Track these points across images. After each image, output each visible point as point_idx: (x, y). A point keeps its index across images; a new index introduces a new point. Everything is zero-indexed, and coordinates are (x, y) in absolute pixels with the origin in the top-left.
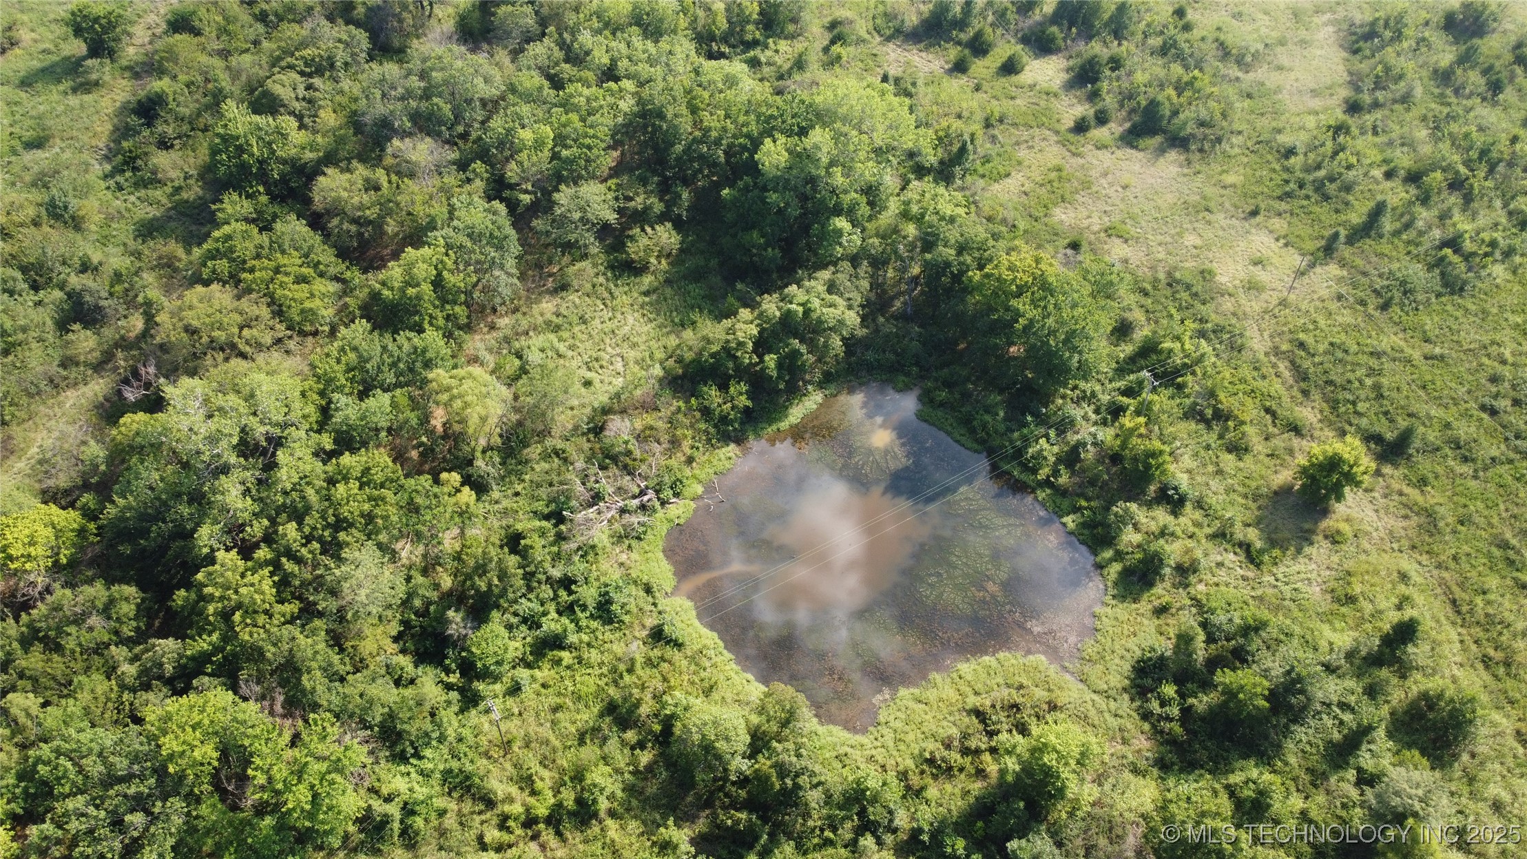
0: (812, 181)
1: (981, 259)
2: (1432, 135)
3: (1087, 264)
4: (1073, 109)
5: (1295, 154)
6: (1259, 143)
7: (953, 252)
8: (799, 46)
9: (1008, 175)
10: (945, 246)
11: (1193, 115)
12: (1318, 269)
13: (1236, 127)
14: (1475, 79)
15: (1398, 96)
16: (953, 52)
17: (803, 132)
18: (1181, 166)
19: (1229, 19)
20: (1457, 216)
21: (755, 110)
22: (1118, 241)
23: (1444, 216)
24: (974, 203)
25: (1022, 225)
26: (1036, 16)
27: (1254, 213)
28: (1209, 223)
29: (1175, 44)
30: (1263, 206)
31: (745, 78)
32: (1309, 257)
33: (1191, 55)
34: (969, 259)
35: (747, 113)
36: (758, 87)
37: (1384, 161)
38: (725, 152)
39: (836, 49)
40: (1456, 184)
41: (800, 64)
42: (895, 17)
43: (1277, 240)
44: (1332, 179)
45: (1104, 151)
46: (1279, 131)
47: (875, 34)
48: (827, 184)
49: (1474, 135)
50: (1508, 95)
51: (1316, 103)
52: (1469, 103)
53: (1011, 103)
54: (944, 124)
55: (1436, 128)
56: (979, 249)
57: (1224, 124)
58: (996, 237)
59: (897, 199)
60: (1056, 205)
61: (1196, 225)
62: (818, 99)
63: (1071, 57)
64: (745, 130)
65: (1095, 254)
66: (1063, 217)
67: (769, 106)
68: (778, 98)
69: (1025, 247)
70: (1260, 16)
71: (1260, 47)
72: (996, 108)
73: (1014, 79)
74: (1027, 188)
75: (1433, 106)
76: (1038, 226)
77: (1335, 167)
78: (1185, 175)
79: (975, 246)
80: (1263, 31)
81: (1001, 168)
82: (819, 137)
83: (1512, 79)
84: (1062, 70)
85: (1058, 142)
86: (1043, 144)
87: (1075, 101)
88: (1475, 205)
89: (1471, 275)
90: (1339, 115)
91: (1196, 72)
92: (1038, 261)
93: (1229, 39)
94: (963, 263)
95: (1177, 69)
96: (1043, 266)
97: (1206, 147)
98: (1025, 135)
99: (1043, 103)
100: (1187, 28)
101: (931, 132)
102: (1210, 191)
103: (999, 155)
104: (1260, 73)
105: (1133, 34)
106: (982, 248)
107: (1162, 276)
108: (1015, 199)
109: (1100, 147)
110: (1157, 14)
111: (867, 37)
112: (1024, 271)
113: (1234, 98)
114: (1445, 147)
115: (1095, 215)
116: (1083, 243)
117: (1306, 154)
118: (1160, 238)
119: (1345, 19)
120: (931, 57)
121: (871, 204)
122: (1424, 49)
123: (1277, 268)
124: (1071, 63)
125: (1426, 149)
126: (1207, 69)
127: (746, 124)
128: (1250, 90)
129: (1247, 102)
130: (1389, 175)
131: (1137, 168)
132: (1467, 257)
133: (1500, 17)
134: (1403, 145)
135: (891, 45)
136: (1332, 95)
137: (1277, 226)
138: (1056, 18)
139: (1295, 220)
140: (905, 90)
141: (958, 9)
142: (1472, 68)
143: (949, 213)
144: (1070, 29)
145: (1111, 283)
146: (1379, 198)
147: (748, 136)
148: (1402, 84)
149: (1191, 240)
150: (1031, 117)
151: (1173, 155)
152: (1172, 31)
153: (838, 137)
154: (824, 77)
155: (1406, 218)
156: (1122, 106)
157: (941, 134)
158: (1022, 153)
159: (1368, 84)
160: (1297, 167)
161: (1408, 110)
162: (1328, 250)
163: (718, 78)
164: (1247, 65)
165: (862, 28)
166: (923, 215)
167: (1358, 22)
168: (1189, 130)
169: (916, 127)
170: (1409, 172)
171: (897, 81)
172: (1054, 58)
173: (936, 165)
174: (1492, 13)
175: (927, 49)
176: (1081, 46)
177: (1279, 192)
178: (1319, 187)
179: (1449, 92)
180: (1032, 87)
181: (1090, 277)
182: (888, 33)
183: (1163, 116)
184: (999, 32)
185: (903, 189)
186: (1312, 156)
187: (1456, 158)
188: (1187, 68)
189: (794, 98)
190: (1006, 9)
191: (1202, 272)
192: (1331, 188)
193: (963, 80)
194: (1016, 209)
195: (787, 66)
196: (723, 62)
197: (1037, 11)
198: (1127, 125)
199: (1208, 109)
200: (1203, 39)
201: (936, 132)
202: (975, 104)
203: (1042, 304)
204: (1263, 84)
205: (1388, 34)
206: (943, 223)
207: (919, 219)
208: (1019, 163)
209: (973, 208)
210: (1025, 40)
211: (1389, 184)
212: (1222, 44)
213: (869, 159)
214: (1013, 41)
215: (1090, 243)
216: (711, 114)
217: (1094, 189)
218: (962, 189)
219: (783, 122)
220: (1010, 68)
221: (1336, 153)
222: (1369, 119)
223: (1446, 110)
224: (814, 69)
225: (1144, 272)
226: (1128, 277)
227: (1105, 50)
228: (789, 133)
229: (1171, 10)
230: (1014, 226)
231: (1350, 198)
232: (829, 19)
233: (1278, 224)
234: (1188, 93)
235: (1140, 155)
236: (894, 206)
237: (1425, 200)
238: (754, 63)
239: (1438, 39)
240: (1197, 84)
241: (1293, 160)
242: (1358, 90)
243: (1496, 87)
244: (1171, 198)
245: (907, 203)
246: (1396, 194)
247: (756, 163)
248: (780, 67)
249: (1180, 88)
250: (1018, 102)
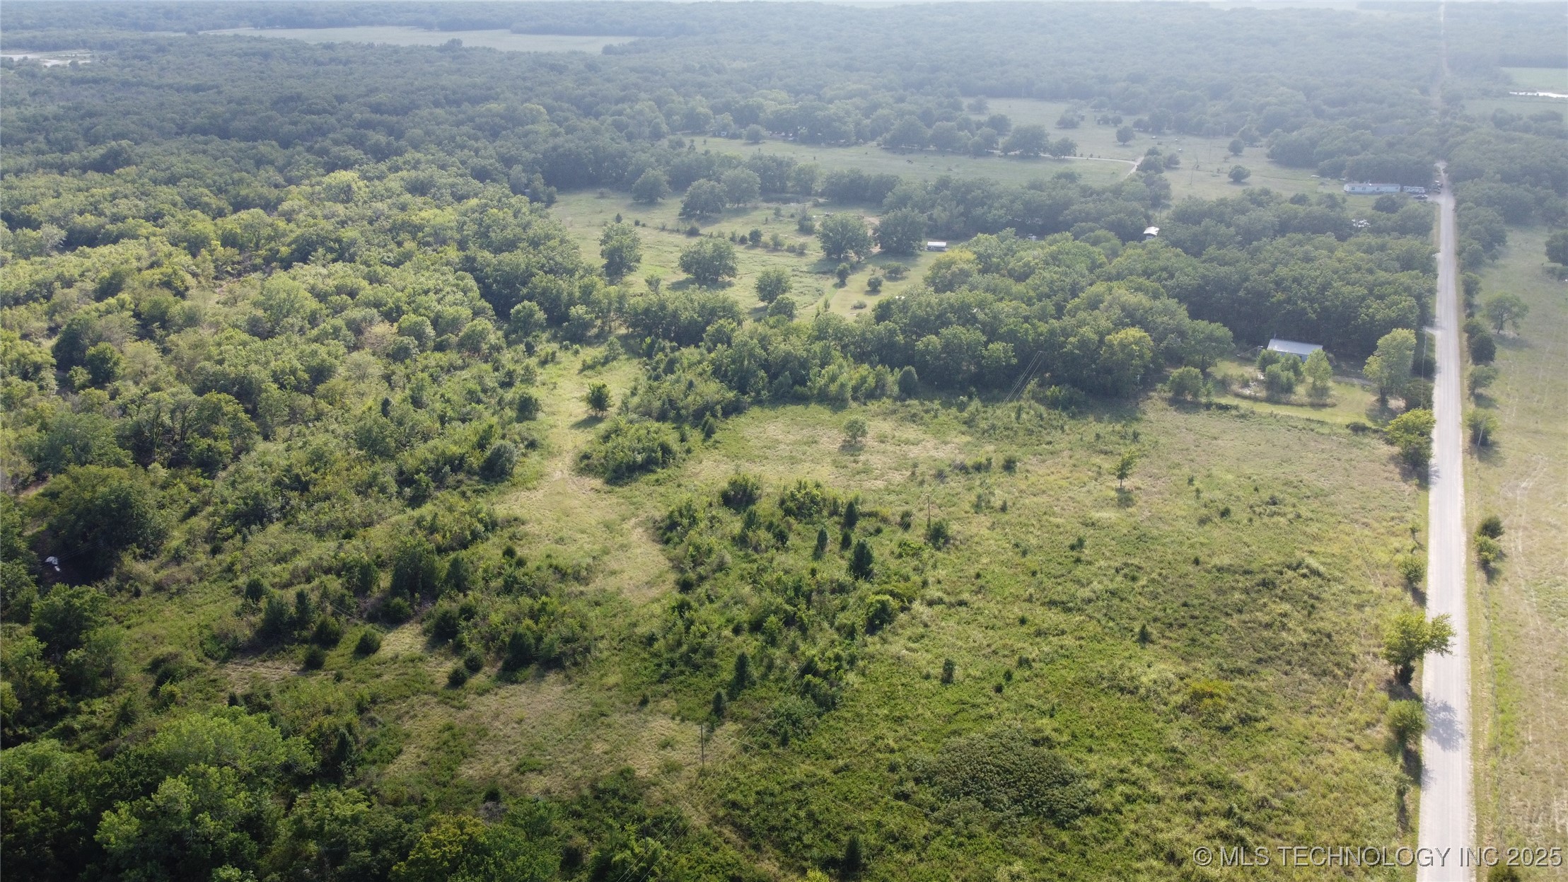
0: (177, 838)
1: (400, 848)
2: (754, 588)
3: (512, 809)
4: (442, 668)
5: (657, 640)
6: (622, 640)
7: (367, 853)
8: (120, 699)
9: (400, 752)
10: (357, 850)
11: (555, 636)
12: (718, 732)
13: (597, 633)
14: (764, 536)
15: (714, 566)
16: (301, 652)
17: (150, 788)
18: (563, 684)
19: (554, 546)
20: (802, 647)
21: (80, 786)
22: (531, 775)
23: (793, 649)
24: (375, 792)
25: (432, 796)
26: (376, 593)
27: (644, 702)
28: (609, 726)
29: (515, 580)
30: (648, 693)
31: (58, 754)
32: (706, 724)
33: (534, 584)
34: (387, 853)
35: (71, 791)
36: (78, 759)
37: (728, 621)
38: (53, 847)
39: (167, 688)
40: (790, 621)
41: (126, 717)
42: (226, 636)
43: (673, 718)
44: (695, 651)
45: (487, 695)
46: (635, 625)
47: (208, 660)
48: (197, 835)
49: (784, 578)
50: (793, 540)
51: (655, 592)
52: (769, 555)
53: (379, 681)
54: (314, 724)
55: (754, 582)
56: (394, 839)
57: (586, 634)
58: (409, 819)
59: (284, 821)
60: (459, 763)
61: (598, 732)
62: (161, 747)
63: (423, 620)
64: (73, 812)
65: (516, 796)
66: (471, 772)
67: (98, 774)
68: (107, 763)
69: (443, 818)
70: (579, 536)
71: (590, 561)
72: (365, 691)
73: (374, 657)
74: (424, 756)
75: (744, 565)
76: (449, 790)
77: (692, 639)
78: (570, 691)
79: (390, 836)
80: (586, 546)
81: (389, 748)
82: (173, 788)
83: (790, 527)
84: (419, 634)
85: (439, 703)
86: (425, 709)
87: (442, 659)
88: (810, 632)
89: (834, 689)
90: (677, 596)
91: (544, 598)
92: (461, 826)
93: (560, 561)
94: (384, 859)
95: (526, 601)
96: (468, 830)
97: (579, 659)
98: (404, 706)
99: (411, 671)
100: (521, 563)
101: (302, 738)
102: (597, 697)
103: (383, 735)
104: (598, 582)
105: (474, 583)
106: (397, 834)
107: (586, 792)
108: (415, 772)
109: (482, 692)
110: (490, 559)
111: (199, 665)
112: (451, 843)
113: (585, 610)
114: (767, 594)
115: (502, 758)
116: (501, 790)
117: (664, 637)
118: (570, 757)
119: (648, 519)
120: (277, 664)
121: (257, 837)
122: (717, 525)
123: (683, 744)
124: (425, 625)
125: (755, 601)
126: (552, 593)
127: (74, 804)
128: (596, 599)
129: (598, 610)
130: (737, 631)
131: (524, 699)
132: (825, 675)
133: (759, 484)
134: (736, 603)
135: (229, 665)
136: (664, 581)
137: (668, 707)
138: (395, 590)
139: (680, 696)
140: (260, 704)
141: (292, 610)
142: (758, 528)
143: (349, 813)
144: (413, 595)
145: (542, 819)
146: (738, 652)
147: (81, 817)
148: (714, 556)
149: (599, 748)
150: (403, 688)
151: (552, 677)
152: (509, 570)
153: (197, 781)
154: (163, 722)
155: (766, 661)
156: (488, 649)
157: (313, 735)
158: (407, 725)
159: (688, 564)
160: (663, 650)
161: (727, 574)
162: (718, 712)
163: (20, 766)
164: (585, 579)
165: (191, 658)
166: (321, 827)
167: (659, 519)
168: (558, 650)
169: (284, 739)
170: (750, 623)
171: (247, 698)
172: (407, 626)
173: (318, 769)
174: (753, 484)
175: (271, 658)
176: (429, 607)
177: (656, 677)
178: (686, 659)
179: (750, 551)
180: (395, 659)
181: (519, 821)
182: (222, 654)
183: (529, 645)
184: (343, 619)
185: (289, 807)
186: (670, 636)
187: (779, 600)
188: (534, 597)
189: (128, 756)
190: (343, 596)
191: (622, 773)
192: (697, 658)
193: (321, 675)
194: (420, 782)
195: (109, 725)
196: (23, 746)
197: (375, 589)
198: (500, 664)
199: (567, 626)
200: (538, 569)
201: (308, 736)
202: (341, 694)
203: (482, 868)
204: (605, 591)
205: (685, 521)
206: (346, 827)
207: (318, 834)
208: (408, 736)
209: (374, 799)
210: (372, 619)
211: (740, 639)
212: (556, 568)
213: (238, 791)
214: (359, 623)
215: (507, 788)
216: (22, 809)
217: (491, 734)
218: (355, 783)
219: (121, 786)
220: (366, 648)
221: (688, 628)
222: (701, 591)
223: (755, 566)
224: (146, 719)
225: (570, 795)
226: (556, 806)
227: (454, 604)
228: (130, 796)
229: (500, 552)
230: (424, 800)
231: (716, 660)
232: (149, 660)
233: (668, 704)
234: (544, 619)
235: (522, 687)
236: (284, 829)
237: (773, 642)
238: (67, 735)
239: (723, 513)
240: (549, 608)
241: (656, 646)
242: (682, 571)
243: (781, 537)
244: (565, 716)
245: (300, 820)
246: (750, 645)
247: (99, 845)
248: (102, 727)
249: (534, 616)
250: (385, 678)
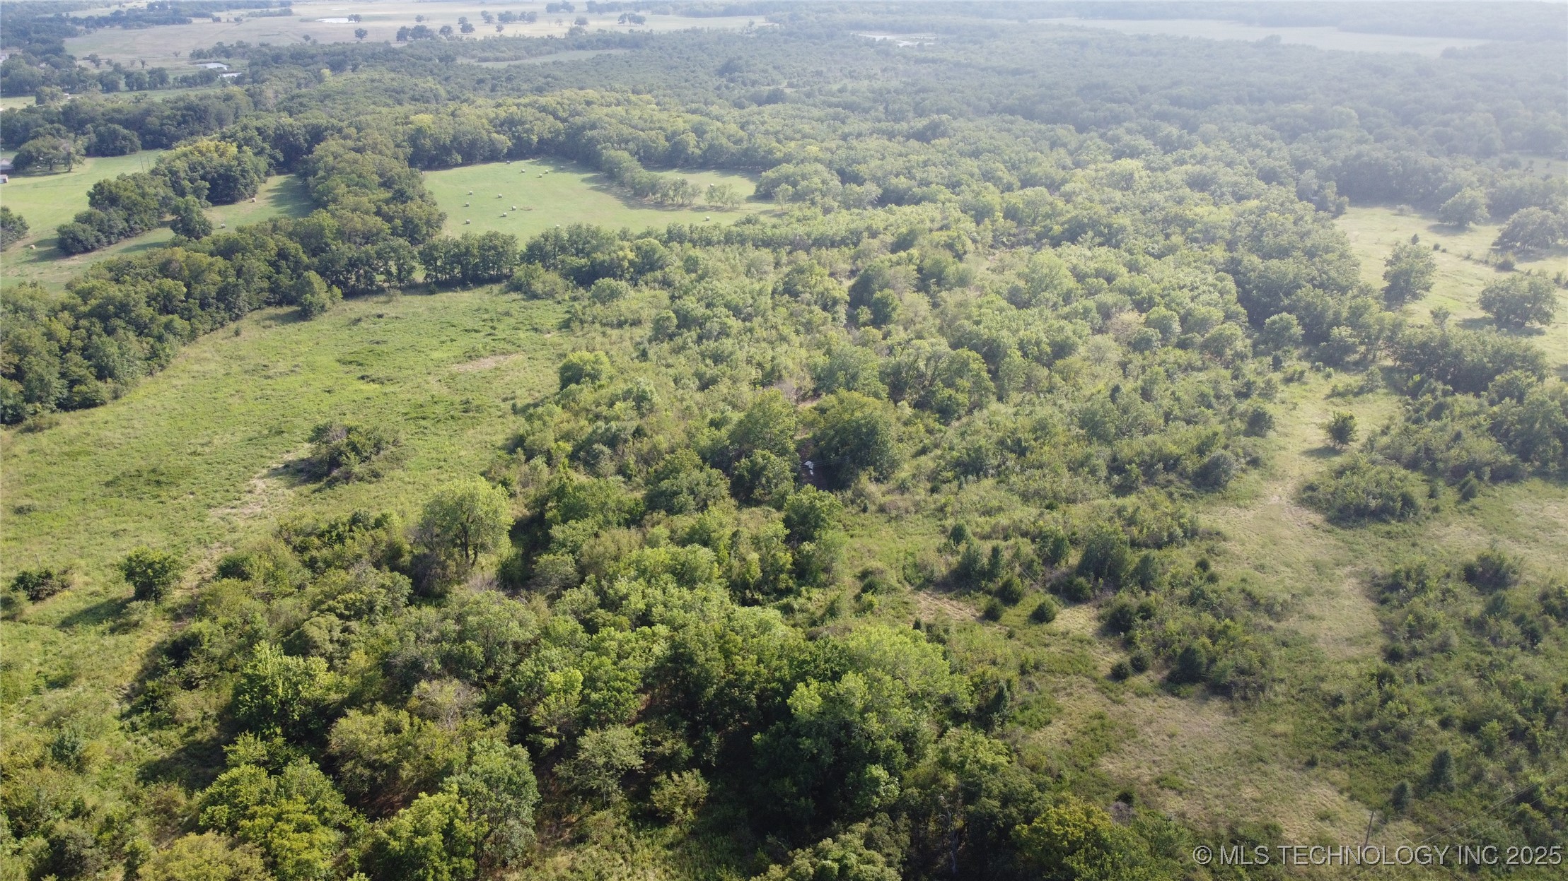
0: (847, 726)
1: (1027, 811)
2: (1480, 684)
3: (1141, 818)
4: (1108, 657)
5: (1343, 703)
6: (1303, 691)
7: (996, 803)
8: (832, 594)
9: (1049, 723)
10: (988, 797)
11: (1230, 663)
12: (1391, 826)
13: (1277, 675)
14: (1509, 628)
15: (1435, 644)
16: (984, 601)
17: (836, 677)
18: (1227, 714)
19: (1252, 571)
20: (1527, 769)
21: (788, 656)
22: (1171, 793)
23: (1513, 768)
24: (1016, 751)
25: (1068, 775)
26: (1063, 568)
27: (1312, 763)
28: (1265, 774)
29: (1202, 595)
30: (1319, 756)
31: (778, 624)
32: (1379, 812)
33: (1221, 605)
34: (1014, 812)
35: (780, 657)
36: (791, 632)
37: (1437, 710)
38: (757, 697)
39: (868, 597)
40: (1517, 734)
41: (832, 611)
42: (925, 568)
43: (1341, 792)
44: (1386, 729)
45: (1145, 699)
46: (1322, 679)
47: (906, 584)
48: (862, 730)
49: (1523, 684)
50: (1546, 643)
51: (1354, 652)
52: (1510, 651)
53: (1046, 650)
54: (979, 670)
55: (1481, 676)
56: (1024, 801)
57: (1264, 672)
58: (1042, 787)
59: (934, 746)
60: (1102, 754)
61: (1252, 776)
62: (852, 644)
63: (1101, 606)
64: (777, 674)
65: (1149, 807)
66: (1111, 767)
67: (801, 651)
68: (810, 644)
69: (1074, 800)
70: (1283, 568)
71: (1288, 597)
72: (1031, 655)
73: (1046, 627)
74: (1070, 735)
75: (1473, 654)
76: (1086, 776)
77: (1385, 716)
78: (1232, 724)
79: (1020, 797)
80: (1288, 582)
81: (1040, 716)
82: (852, 682)
83: (1547, 627)
84: (1094, 619)
85: (1096, 689)
86: (1082, 691)
87: (1110, 648)
88: (1543, 756)
89: (1557, 832)
90: (1380, 663)
91: (1227, 621)
92: (1089, 814)
93: (1255, 590)
94: (1010, 816)
95: (1208, 618)
96: (1095, 820)
97: (1250, 694)
98: (1063, 682)
99: (1077, 650)
100: (1212, 579)
101: (966, 678)
102: (1260, 740)
103: (1038, 702)
104: (1291, 623)
105: (1159, 585)
106: (1028, 799)
107: (1223, 832)
108: (1059, 747)
109: (1141, 694)
110: (1181, 566)
111: (898, 585)
112: (1075, 826)
113: (1270, 647)
114: (1496, 695)
115: (1144, 764)
116: (1135, 795)
117: (1353, 703)
118: (1215, 790)
119: (1366, 571)
120: (961, 605)
121: (908, 751)
122: (1450, 600)
123: (1346, 824)
124: (1102, 611)
125: (1477, 698)
126: (1238, 618)
127: (779, 669)
128: (1284, 638)
129: (1284, 651)
130: (1445, 724)
131: (1181, 716)
132: (1549, 812)
133: (1518, 569)
134: (1451, 693)
135: (921, 593)
136: (1368, 643)
137: (1338, 778)
138: (1082, 570)
139: (1355, 771)
140: (938, 636)
141: (985, 561)
142: (1505, 616)
143: (990, 761)
144: (1097, 580)
145: (1170, 839)
146: (1440, 748)
147: (781, 680)
148: (1438, 633)
149: (1248, 792)
150: (1066, 664)
151: (1216, 703)
152: (1198, 583)
153: (872, 682)
154: (856, 623)
155: (1473, 770)
156: (1158, 654)
157: (976, 680)
158: (1061, 701)
159: (1402, 632)
160: (1348, 716)
161: (1449, 658)
162: (1397, 805)
163: (751, 624)
164: (1277, 614)
165: (892, 578)
166: (963, 764)
167: (1380, 575)
168: (1229, 678)
169: (951, 673)
170: (1464, 720)
171: (929, 628)
172: (1084, 607)
173: (973, 711)
174: (1510, 567)
175: (957, 597)
176: (1110, 596)
177: (1332, 742)
178: (1374, 735)
179: (1485, 640)
180: (1065, 634)
181: (1146, 832)
182: (918, 582)
183: (1200, 664)
184: (1027, 582)
185: (941, 736)
186: (1360, 704)
187: (1510, 706)
188: (1217, 617)
189: (826, 644)
190: (1033, 561)
191: (1267, 828)
192: (1387, 737)
193: (996, 627)
194: (1060, 758)
195: (819, 613)
196: (756, 608)
197: (1063, 563)
198: (1166, 673)
199: (1245, 657)
200: (1229, 590)
201: (972, 678)
202: (1009, 651)
203: (1098, 862)
204: (1297, 633)
205: (1411, 586)
206: (985, 773)
207: (959, 768)
208: (1059, 710)
209: (1015, 757)
210: (1054, 590)
211: (1446, 734)
212: (1249, 594)
213: (903, 705)
214: (1042, 591)
215: (1142, 795)
216: (744, 659)
217: (1140, 738)
218: (1002, 736)
219: (816, 667)
220: (1041, 616)
221: (1384, 702)
222: (1412, 667)
223: (1488, 659)
224: (847, 616)
225: (1204, 827)
226: (1188, 833)
227: (1134, 600)
228: (822, 678)
229: (1194, 562)
230: (1060, 776)
231: (1410, 748)
232: (861, 569)
233: (1338, 775)
234: (1222, 641)
235: (1183, 703)
236: (932, 753)
237: (1489, 752)
238: (787, 610)
239: (1461, 589)
240: (1231, 633)
241: (1341, 709)
242: (1393, 638)
243: (1533, 637)
244: (1220, 748)
245: (945, 751)
246: (1457, 745)
247: (789, 708)
248: (813, 613)
249: (1213, 636)
250: (1052, 649)
